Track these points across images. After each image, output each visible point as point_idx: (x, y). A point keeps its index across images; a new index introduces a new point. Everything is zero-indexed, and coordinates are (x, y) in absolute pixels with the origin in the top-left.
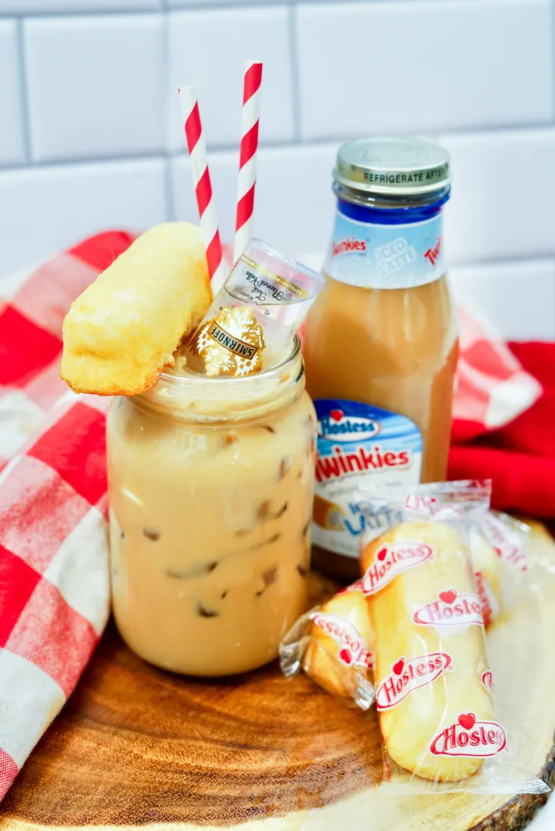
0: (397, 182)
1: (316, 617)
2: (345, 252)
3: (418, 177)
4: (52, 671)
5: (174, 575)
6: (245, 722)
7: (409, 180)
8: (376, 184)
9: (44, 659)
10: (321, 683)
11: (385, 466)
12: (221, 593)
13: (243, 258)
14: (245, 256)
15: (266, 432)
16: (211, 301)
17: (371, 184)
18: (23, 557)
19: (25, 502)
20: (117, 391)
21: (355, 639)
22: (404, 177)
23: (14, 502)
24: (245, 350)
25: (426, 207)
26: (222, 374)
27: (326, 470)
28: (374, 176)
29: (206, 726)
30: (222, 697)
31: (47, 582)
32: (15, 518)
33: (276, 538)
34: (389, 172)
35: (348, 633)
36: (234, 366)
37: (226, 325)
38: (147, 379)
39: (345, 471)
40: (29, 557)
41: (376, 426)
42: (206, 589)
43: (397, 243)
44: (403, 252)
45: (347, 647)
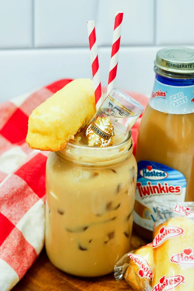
0: (180, 68)
1: (131, 255)
2: (157, 97)
3: (189, 66)
4: (14, 267)
5: (69, 231)
7: (185, 67)
8: (170, 68)
9: (12, 262)
10: (131, 285)
11: (169, 192)
12: (89, 241)
13: (108, 96)
14: (109, 96)
15: (113, 172)
18: (8, 217)
19: (11, 194)
20: (48, 149)
21: (146, 266)
22: (183, 66)
23: (6, 193)
24: (106, 137)
26: (95, 146)
27: (144, 192)
28: (170, 64)
30: (87, 286)
31: (17, 229)
32: (6, 200)
33: (114, 219)
34: (176, 63)
35: (143, 263)
36: (100, 143)
38: (61, 145)
39: (152, 193)
40: (10, 218)
41: (166, 174)
43: (179, 94)
44: (181, 98)
45: (142, 269)
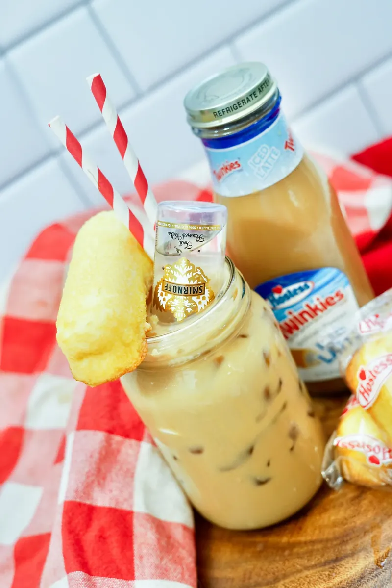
0: (240, 107)
1: (338, 442)
2: (226, 175)
3: (253, 96)
4: (176, 577)
5: (227, 469)
6: (327, 540)
7: (248, 101)
8: (225, 117)
9: (167, 572)
11: (329, 308)
12: (266, 463)
13: (160, 223)
14: (161, 222)
15: (241, 340)
16: (152, 263)
17: (222, 118)
18: (113, 505)
19: (94, 466)
20: (122, 372)
21: (374, 444)
22: (243, 101)
23: (87, 470)
24: (196, 290)
25: (270, 113)
26: (188, 315)
27: (289, 330)
28: (221, 112)
29: (302, 558)
30: (301, 528)
31: (139, 513)
32: (93, 482)
33: (284, 406)
34: (230, 103)
35: (367, 443)
36: (195, 305)
37: (174, 280)
38: (138, 351)
39: (302, 323)
40: (117, 503)
41: (309, 284)
42: (255, 467)
43: (261, 150)
44: (268, 154)
45: (371, 454)
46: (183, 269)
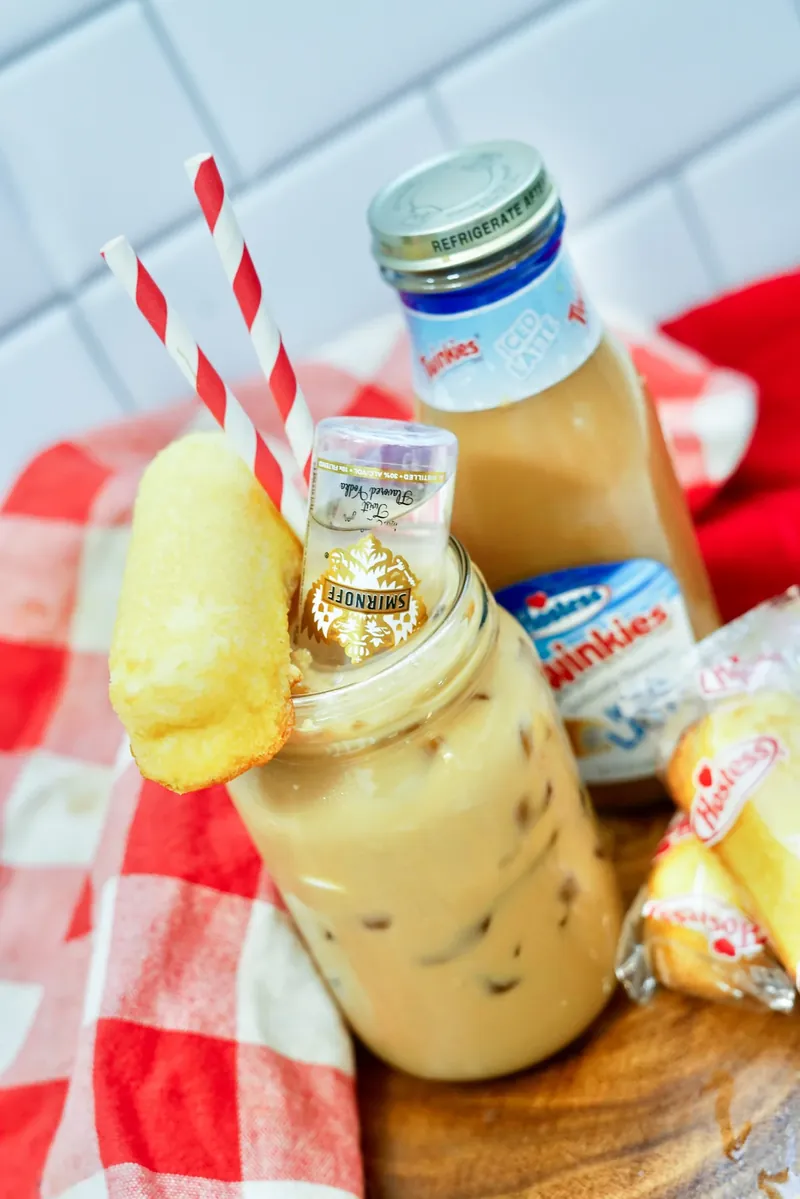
0: (487, 233)
1: (653, 909)
2: (447, 367)
3: (514, 212)
4: (325, 1176)
6: (625, 1106)
7: (503, 222)
8: (455, 252)
10: (696, 993)
11: (638, 639)
12: (512, 949)
13: (322, 465)
14: (325, 462)
15: (479, 703)
16: (301, 549)
17: (449, 254)
18: (196, 1028)
19: (158, 948)
20: (243, 766)
21: (724, 915)
22: (494, 222)
23: (143, 956)
24: (395, 603)
25: (542, 250)
28: (449, 241)
29: (576, 1139)
30: (570, 1080)
31: (248, 1046)
32: (156, 980)
33: (554, 838)
34: (467, 225)
35: (711, 912)
36: (389, 633)
37: (347, 579)
39: (580, 668)
40: (204, 1024)
41: (601, 591)
42: (491, 957)
43: (523, 321)
44: (536, 330)
45: (719, 935)
46: (369, 558)
